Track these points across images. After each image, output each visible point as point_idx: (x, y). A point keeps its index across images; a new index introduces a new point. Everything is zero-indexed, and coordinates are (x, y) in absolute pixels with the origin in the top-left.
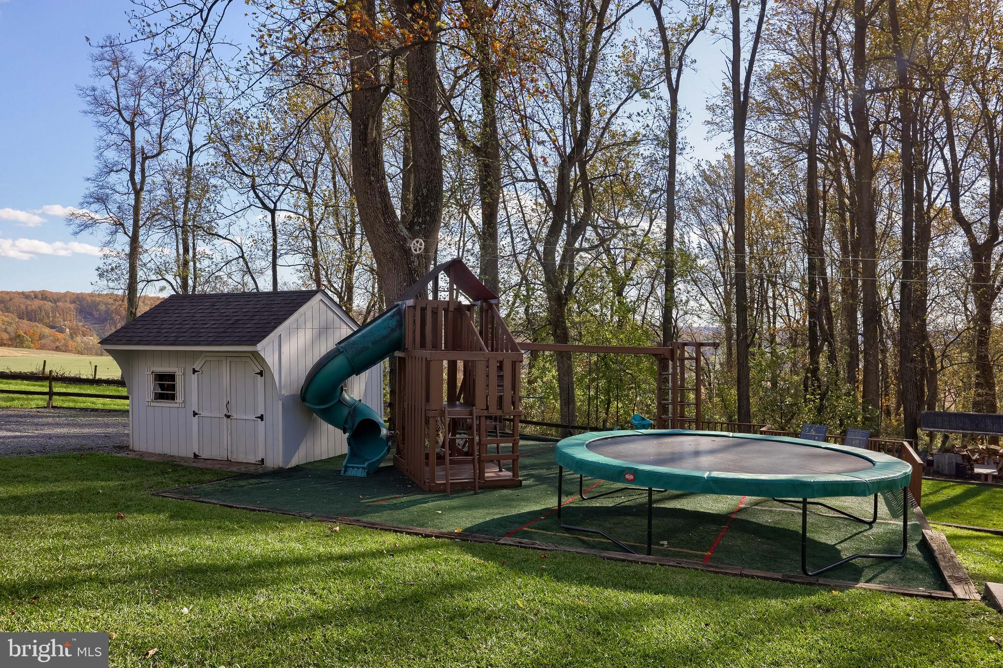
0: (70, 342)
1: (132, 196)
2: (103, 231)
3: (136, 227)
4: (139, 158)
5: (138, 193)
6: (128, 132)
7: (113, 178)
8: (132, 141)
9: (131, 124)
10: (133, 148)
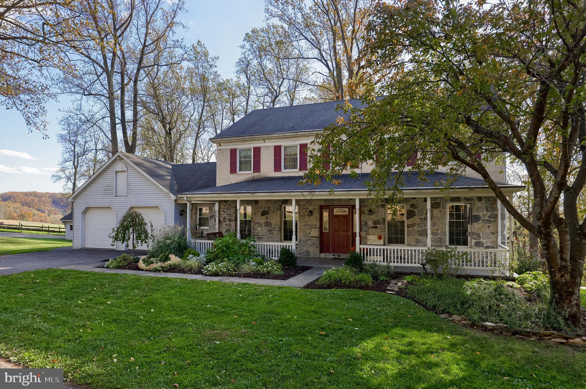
0: (48, 218)
1: (74, 170)
2: (63, 181)
3: (75, 179)
4: (76, 156)
5: (76, 169)
6: (73, 148)
7: (68, 164)
8: (74, 151)
9: (74, 146)
10: (74, 154)
